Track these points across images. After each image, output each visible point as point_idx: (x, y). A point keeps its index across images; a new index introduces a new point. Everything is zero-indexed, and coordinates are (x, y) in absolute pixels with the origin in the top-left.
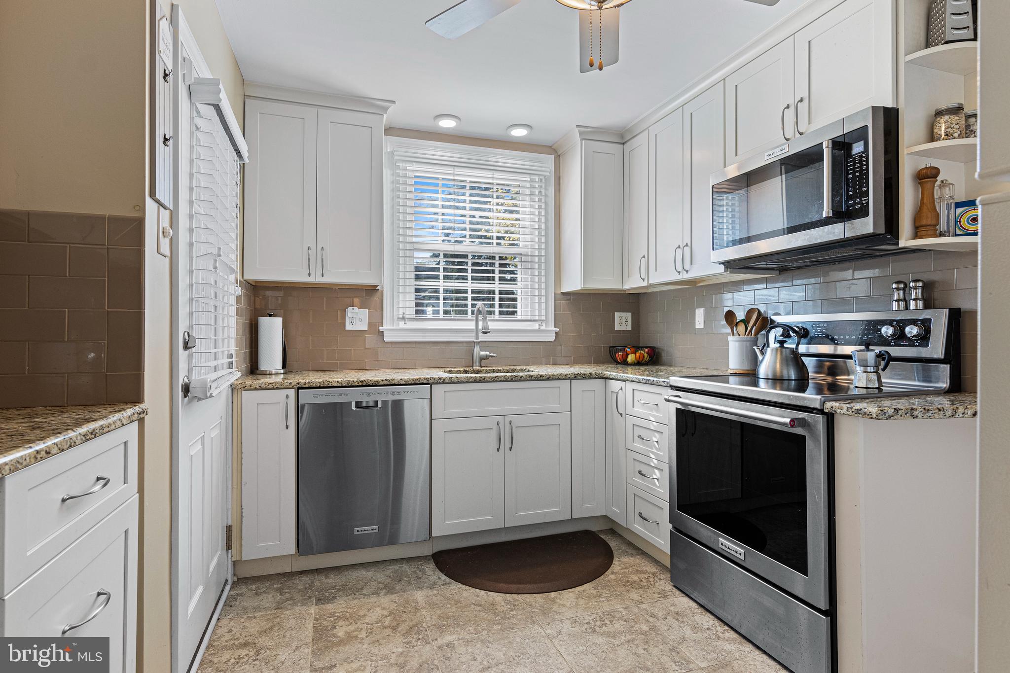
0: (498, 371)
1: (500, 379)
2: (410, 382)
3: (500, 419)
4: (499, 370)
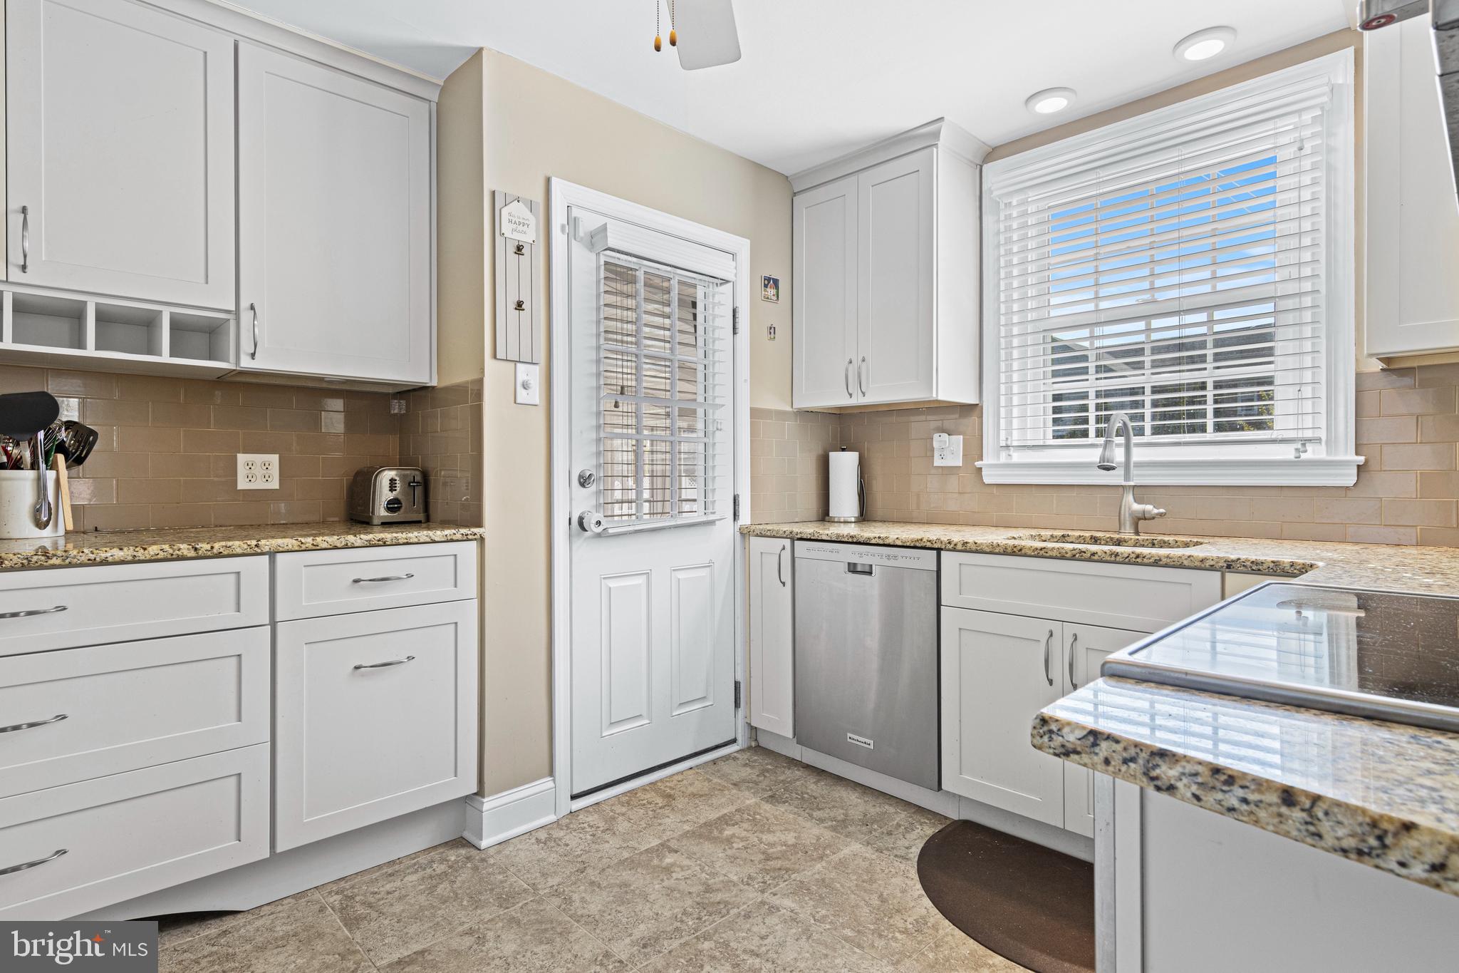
0: (1164, 544)
1: (1050, 553)
2: (908, 544)
3: (1056, 627)
4: (1165, 542)
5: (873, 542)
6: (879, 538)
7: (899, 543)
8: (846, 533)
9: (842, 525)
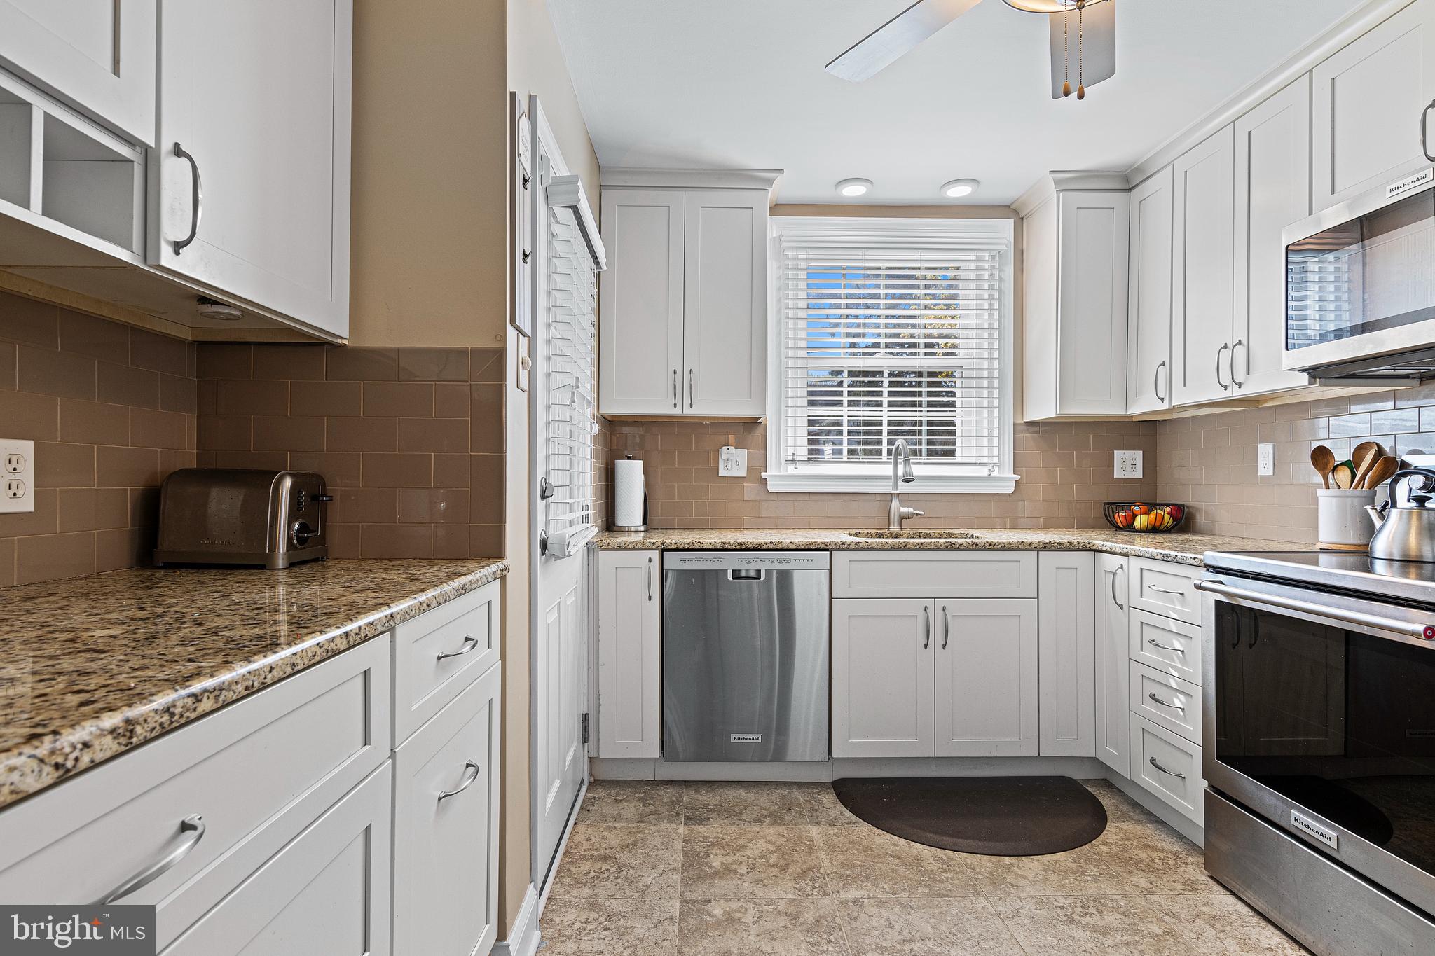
0: (926, 536)
1: (929, 547)
2: (802, 547)
3: (929, 603)
4: (927, 534)
5: (764, 547)
6: (771, 543)
7: (792, 547)
8: (732, 541)
9: (633, 534)
